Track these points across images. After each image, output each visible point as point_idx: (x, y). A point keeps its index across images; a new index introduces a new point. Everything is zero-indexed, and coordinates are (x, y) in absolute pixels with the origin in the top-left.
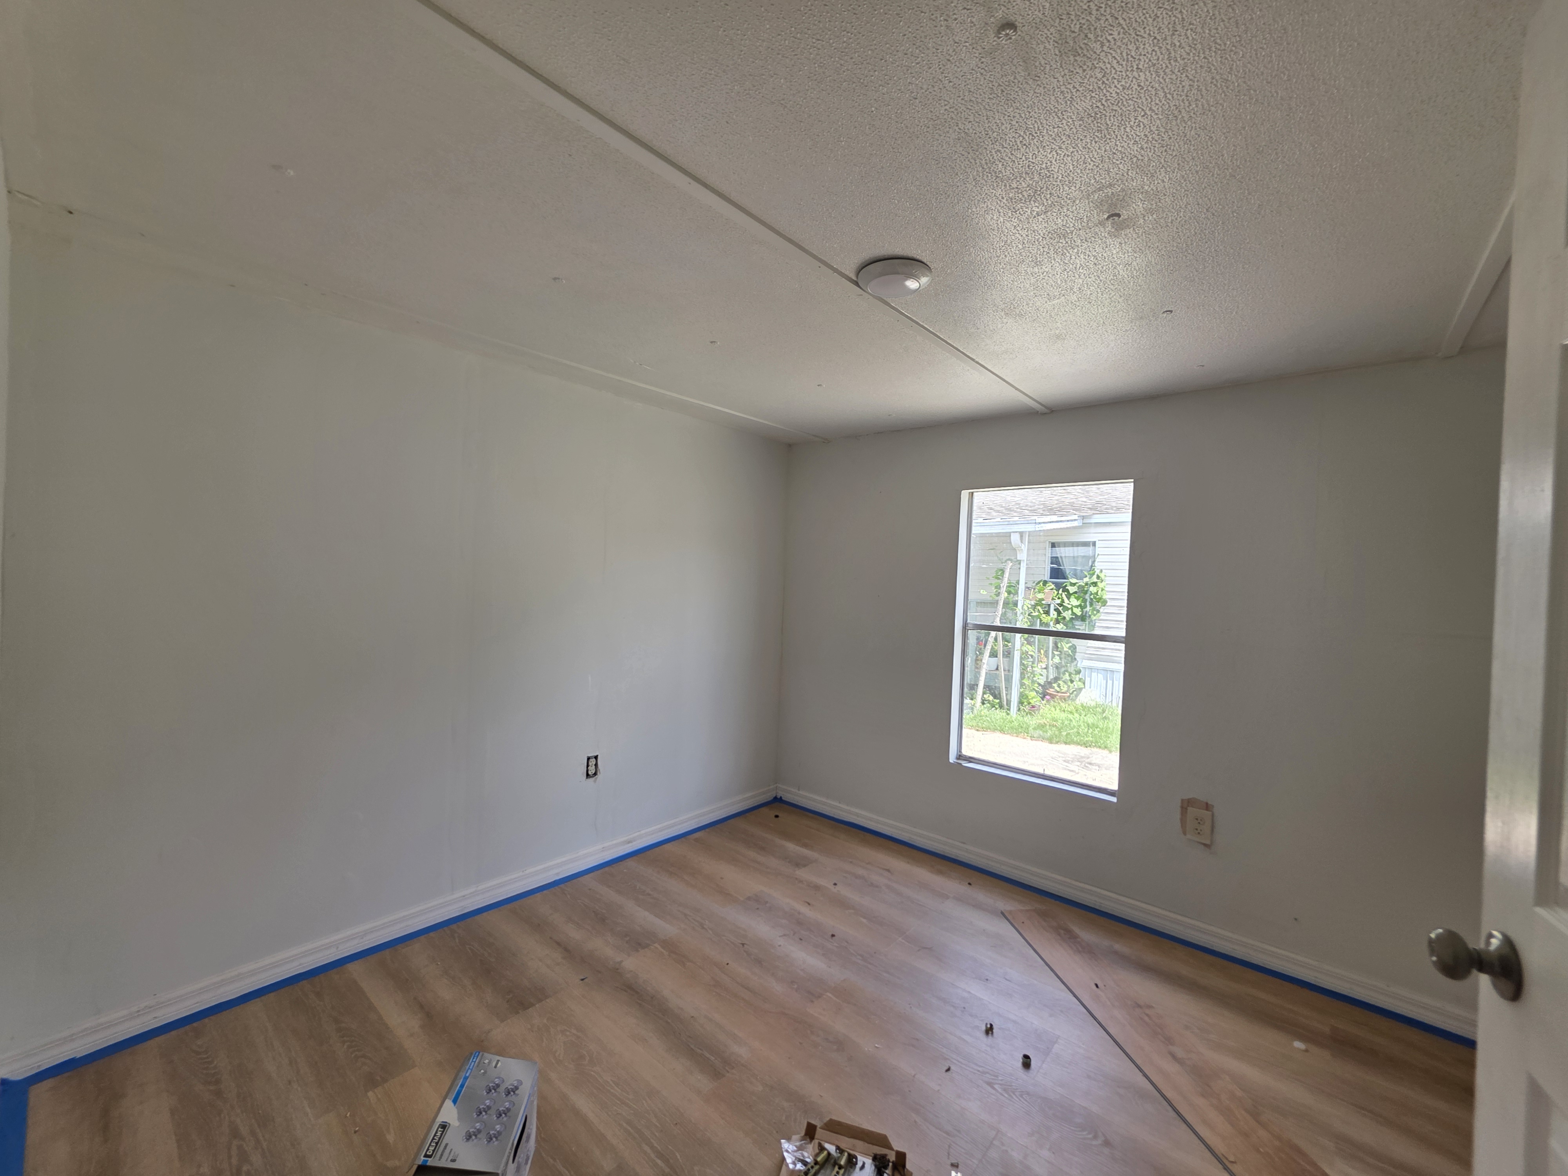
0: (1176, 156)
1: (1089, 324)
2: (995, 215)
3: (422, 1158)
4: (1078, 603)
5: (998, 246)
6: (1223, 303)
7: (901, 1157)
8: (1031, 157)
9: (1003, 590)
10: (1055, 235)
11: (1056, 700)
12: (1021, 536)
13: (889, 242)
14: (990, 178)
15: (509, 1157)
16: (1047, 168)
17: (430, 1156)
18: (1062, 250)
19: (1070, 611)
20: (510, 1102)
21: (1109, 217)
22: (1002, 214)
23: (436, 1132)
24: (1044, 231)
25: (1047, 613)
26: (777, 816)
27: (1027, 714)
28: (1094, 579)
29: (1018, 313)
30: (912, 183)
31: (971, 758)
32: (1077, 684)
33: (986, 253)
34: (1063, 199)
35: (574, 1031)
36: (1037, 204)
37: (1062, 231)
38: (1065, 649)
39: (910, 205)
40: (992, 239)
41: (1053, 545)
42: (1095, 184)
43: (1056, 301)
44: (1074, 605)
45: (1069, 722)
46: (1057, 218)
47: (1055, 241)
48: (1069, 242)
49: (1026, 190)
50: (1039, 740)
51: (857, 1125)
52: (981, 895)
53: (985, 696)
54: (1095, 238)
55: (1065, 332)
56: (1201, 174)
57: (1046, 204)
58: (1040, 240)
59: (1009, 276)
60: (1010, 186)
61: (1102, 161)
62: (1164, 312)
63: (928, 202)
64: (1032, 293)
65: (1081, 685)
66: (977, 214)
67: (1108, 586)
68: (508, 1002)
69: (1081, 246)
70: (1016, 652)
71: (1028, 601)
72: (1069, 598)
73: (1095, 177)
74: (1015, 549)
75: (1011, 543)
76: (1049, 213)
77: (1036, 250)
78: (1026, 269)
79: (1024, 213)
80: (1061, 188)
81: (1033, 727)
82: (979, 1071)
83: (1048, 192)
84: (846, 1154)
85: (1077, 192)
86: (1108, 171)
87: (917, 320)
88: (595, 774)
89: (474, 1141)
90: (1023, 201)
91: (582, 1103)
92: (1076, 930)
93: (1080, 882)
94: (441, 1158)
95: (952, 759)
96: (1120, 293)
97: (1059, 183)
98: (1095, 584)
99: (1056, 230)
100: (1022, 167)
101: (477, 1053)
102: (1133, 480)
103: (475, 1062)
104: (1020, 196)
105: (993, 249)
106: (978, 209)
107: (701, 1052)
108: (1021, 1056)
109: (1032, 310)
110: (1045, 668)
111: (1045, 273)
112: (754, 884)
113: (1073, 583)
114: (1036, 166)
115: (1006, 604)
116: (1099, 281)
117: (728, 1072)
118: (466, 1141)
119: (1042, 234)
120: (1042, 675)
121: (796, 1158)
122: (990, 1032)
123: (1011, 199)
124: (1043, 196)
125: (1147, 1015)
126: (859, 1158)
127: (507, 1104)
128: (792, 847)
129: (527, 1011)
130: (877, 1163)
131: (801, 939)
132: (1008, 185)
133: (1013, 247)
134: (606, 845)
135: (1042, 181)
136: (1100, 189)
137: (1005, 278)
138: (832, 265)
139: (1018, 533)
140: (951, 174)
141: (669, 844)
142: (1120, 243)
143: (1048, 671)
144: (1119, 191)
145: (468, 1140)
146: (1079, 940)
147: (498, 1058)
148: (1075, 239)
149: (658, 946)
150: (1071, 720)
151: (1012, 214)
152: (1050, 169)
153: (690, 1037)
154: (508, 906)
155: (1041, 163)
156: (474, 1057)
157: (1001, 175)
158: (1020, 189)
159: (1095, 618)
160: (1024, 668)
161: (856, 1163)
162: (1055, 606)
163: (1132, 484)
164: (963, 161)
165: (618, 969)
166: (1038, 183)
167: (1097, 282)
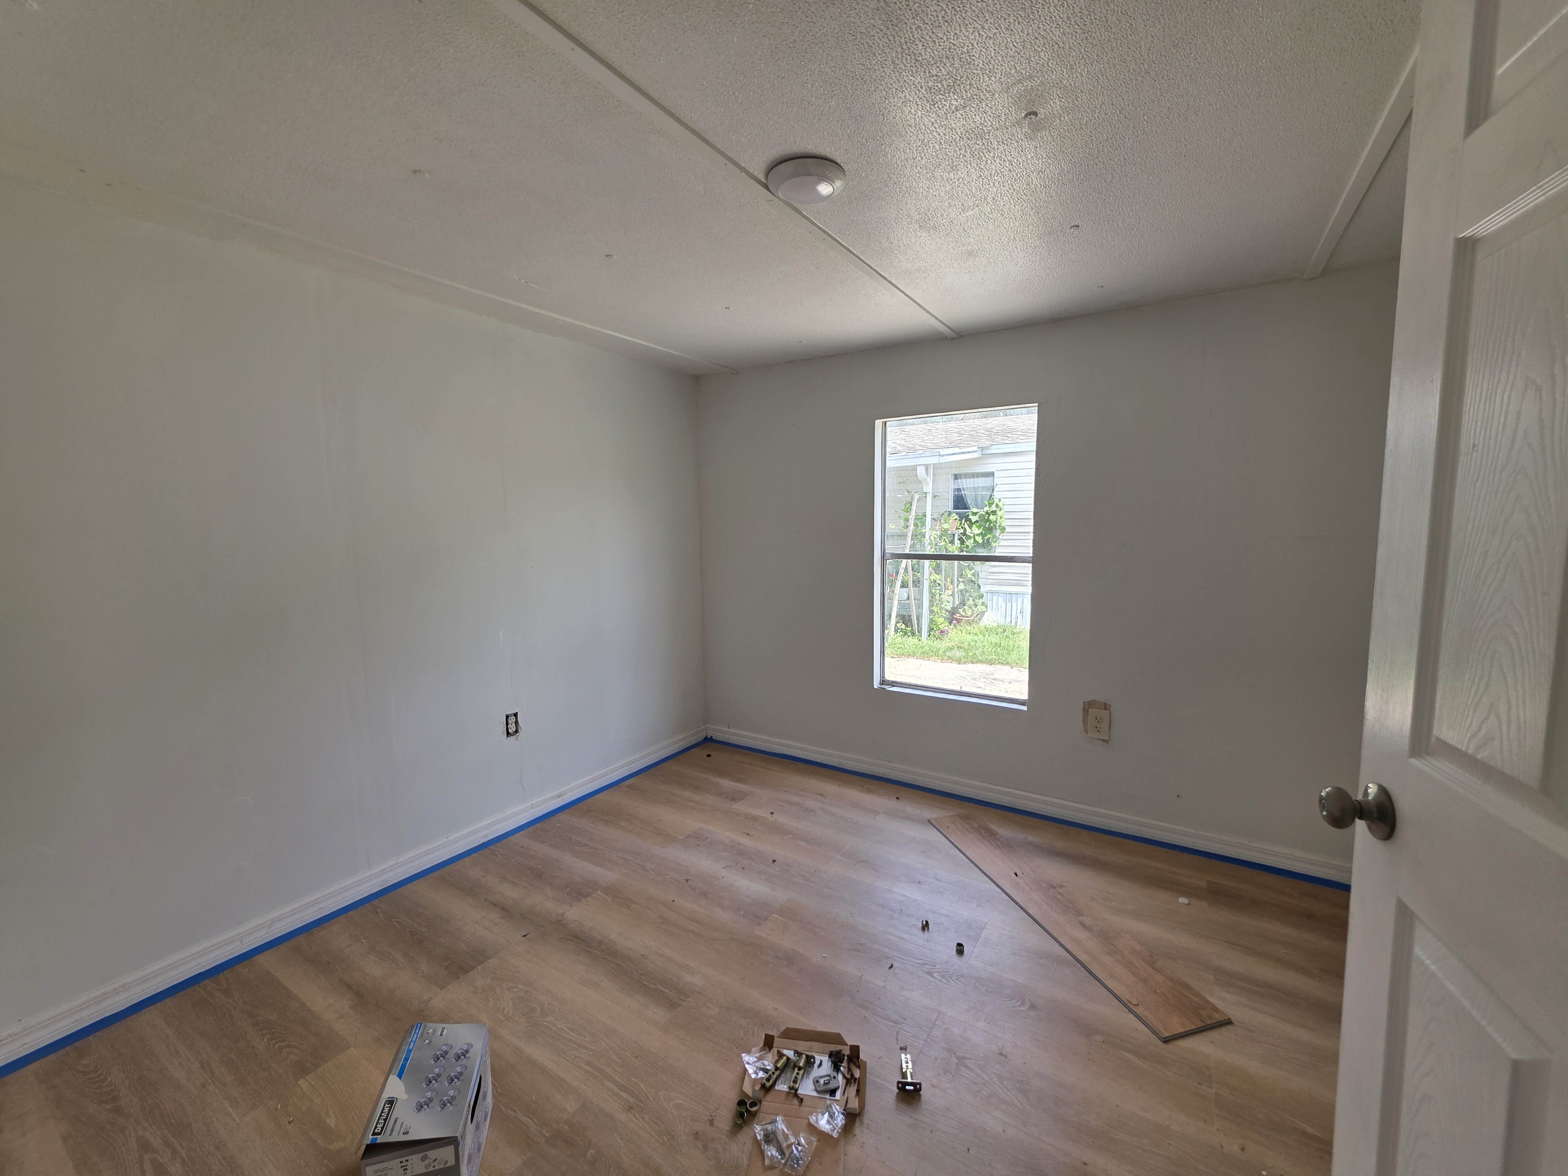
0: (1096, 45)
1: (1001, 239)
2: (913, 107)
3: (371, 1137)
4: (980, 531)
5: (914, 146)
6: (1126, 219)
7: (855, 1050)
8: (952, 38)
9: (912, 522)
10: (972, 135)
11: (962, 624)
12: (927, 469)
13: (801, 137)
14: (909, 61)
15: (467, 1119)
16: (968, 52)
17: (379, 1134)
18: (979, 154)
19: (972, 539)
20: (461, 1066)
21: (1026, 116)
22: (920, 107)
23: (383, 1109)
24: (962, 130)
25: (952, 542)
26: (709, 756)
27: (937, 639)
28: (994, 508)
29: (932, 225)
30: (827, 64)
31: (893, 682)
32: (981, 608)
33: (903, 153)
34: (983, 92)
35: (521, 987)
36: (956, 97)
37: (979, 130)
38: (969, 576)
39: (824, 91)
40: (909, 138)
41: (956, 477)
42: (1015, 75)
43: (970, 213)
44: (976, 533)
45: (974, 643)
46: (975, 116)
47: (972, 142)
48: (986, 144)
49: (945, 79)
50: (948, 662)
51: (811, 1029)
52: (909, 808)
53: (898, 625)
54: (1012, 140)
55: (977, 248)
56: (1118, 69)
57: (965, 97)
58: (957, 140)
59: (925, 182)
60: (930, 72)
61: (1023, 47)
62: (1071, 227)
63: (843, 88)
64: (947, 203)
65: (983, 608)
66: (895, 106)
67: (1006, 513)
68: (446, 968)
69: (998, 149)
70: (925, 582)
71: (934, 532)
72: (971, 528)
73: (1016, 66)
74: (920, 482)
75: (917, 476)
76: (968, 108)
77: (952, 152)
78: (942, 174)
79: (943, 107)
80: (982, 77)
81: (943, 650)
82: (918, 963)
83: (968, 83)
84: (804, 1056)
85: (997, 84)
86: (1029, 60)
87: (830, 233)
88: (516, 732)
89: (426, 1110)
90: (942, 92)
91: (538, 1053)
92: (994, 827)
93: (997, 785)
94: (391, 1133)
95: (876, 685)
96: (1031, 204)
97: (979, 72)
98: (994, 513)
99: (973, 130)
100: (943, 49)
101: (419, 1025)
102: (1037, 404)
103: (418, 1034)
104: (940, 86)
105: (910, 149)
106: (896, 99)
107: (655, 986)
108: (956, 944)
109: (946, 222)
110: (951, 595)
111: (961, 179)
112: (692, 823)
113: (975, 512)
114: (957, 50)
115: (914, 536)
116: (1012, 191)
117: (684, 1001)
118: (417, 1112)
119: (959, 133)
120: (948, 602)
121: (757, 1068)
122: (926, 928)
123: (930, 89)
124: (962, 87)
125: (1060, 894)
126: (817, 1057)
127: (459, 1069)
128: (727, 784)
129: (468, 974)
130: (833, 1059)
131: (744, 868)
132: (927, 72)
133: (930, 147)
134: (534, 802)
135: (962, 68)
136: (1020, 82)
137: (921, 185)
138: (739, 162)
139: (923, 466)
140: (868, 54)
141: (601, 794)
142: (1036, 147)
143: (954, 598)
144: (1039, 85)
145: (419, 1110)
146: (998, 836)
147: (444, 1025)
148: (992, 140)
149: (601, 893)
150: (976, 641)
151: (930, 108)
152: (971, 55)
153: (642, 974)
154: (435, 874)
155: (962, 45)
156: (416, 1028)
157: (920, 59)
158: (939, 76)
159: (995, 545)
160: (932, 596)
161: (814, 1062)
162: (959, 535)
163: (1037, 408)
164: (881, 38)
165: (561, 921)
166: (958, 70)
167: (1010, 192)
